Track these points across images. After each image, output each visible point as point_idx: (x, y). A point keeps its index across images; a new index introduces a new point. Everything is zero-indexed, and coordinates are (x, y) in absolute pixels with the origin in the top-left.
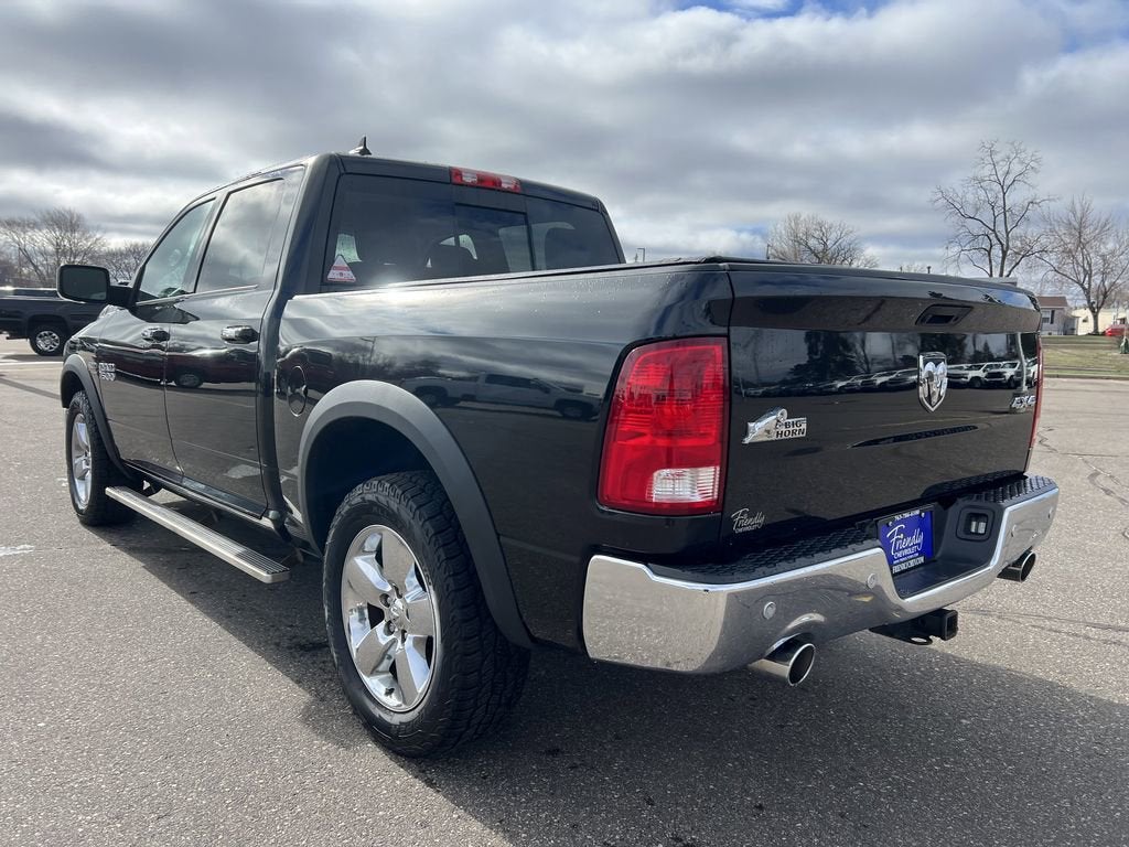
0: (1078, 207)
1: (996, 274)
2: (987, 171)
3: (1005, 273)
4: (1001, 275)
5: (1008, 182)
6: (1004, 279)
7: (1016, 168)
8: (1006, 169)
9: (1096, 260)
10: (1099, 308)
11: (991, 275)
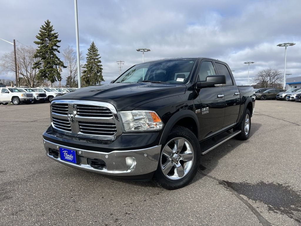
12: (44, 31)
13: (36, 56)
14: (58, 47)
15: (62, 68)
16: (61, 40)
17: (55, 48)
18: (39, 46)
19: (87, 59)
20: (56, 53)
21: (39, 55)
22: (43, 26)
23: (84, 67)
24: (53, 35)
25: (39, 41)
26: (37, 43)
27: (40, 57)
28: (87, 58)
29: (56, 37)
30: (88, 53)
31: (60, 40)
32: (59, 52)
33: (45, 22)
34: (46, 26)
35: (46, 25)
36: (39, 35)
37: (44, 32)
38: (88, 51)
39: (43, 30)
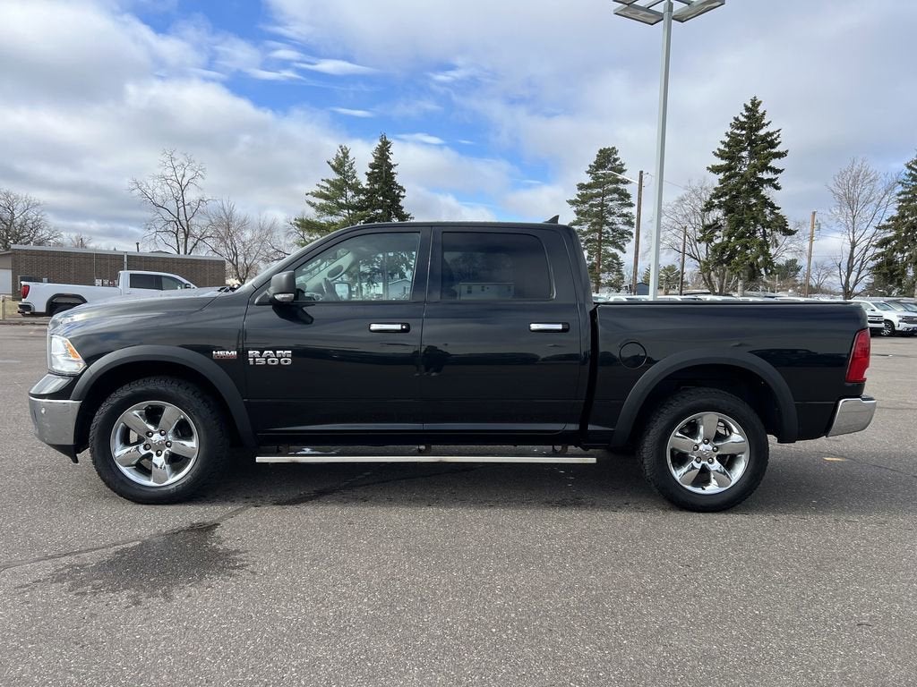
0: (226, 207)
1: (182, 252)
2: (169, 172)
3: (188, 252)
4: (186, 253)
5: (184, 183)
6: (187, 257)
7: (189, 174)
8: (182, 172)
9: (239, 245)
10: (245, 279)
11: (179, 253)
12: (738, 132)
13: (709, 207)
14: (777, 171)
15: (778, 235)
16: (787, 151)
17: (766, 175)
18: (721, 176)
19: (902, 197)
20: (767, 191)
21: (716, 201)
22: (737, 119)
23: (885, 227)
24: (763, 138)
25: (724, 162)
26: (716, 170)
27: (720, 207)
28: (899, 195)
29: (773, 145)
30: (906, 178)
31: (784, 151)
32: (778, 188)
33: (745, 106)
34: (746, 117)
35: (746, 114)
36: (722, 147)
37: (739, 135)
38: (908, 172)
39: (738, 129)
